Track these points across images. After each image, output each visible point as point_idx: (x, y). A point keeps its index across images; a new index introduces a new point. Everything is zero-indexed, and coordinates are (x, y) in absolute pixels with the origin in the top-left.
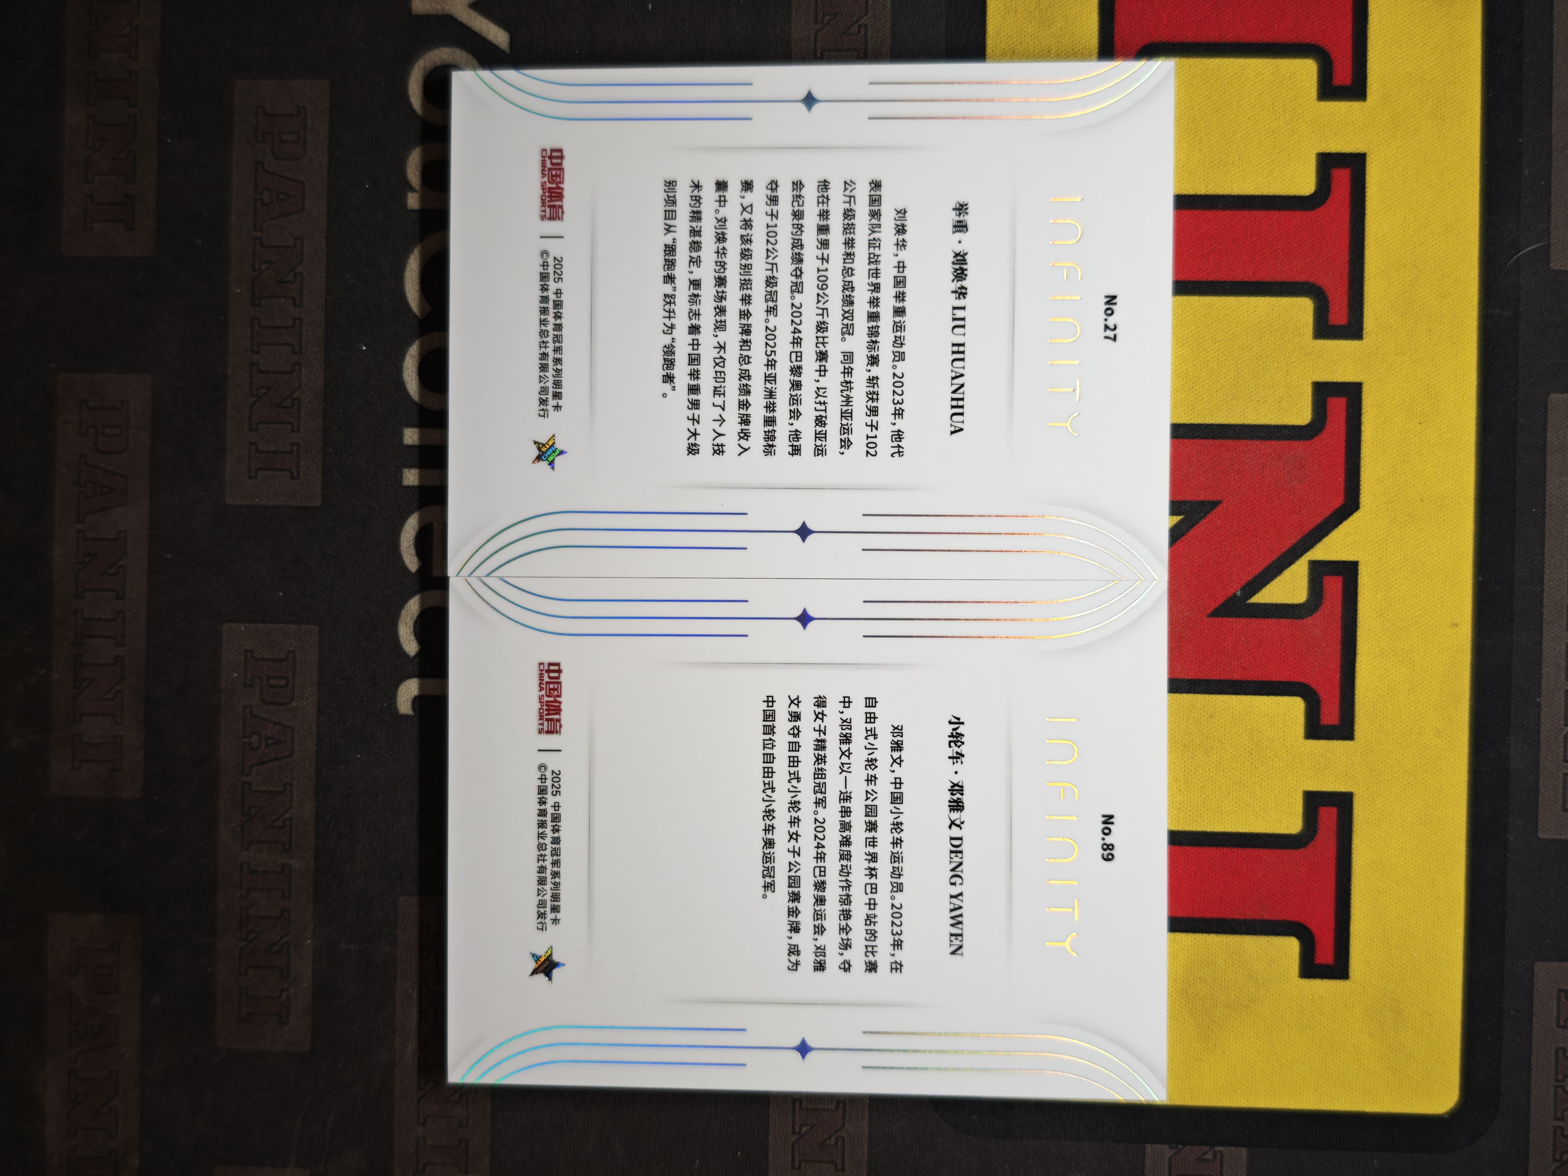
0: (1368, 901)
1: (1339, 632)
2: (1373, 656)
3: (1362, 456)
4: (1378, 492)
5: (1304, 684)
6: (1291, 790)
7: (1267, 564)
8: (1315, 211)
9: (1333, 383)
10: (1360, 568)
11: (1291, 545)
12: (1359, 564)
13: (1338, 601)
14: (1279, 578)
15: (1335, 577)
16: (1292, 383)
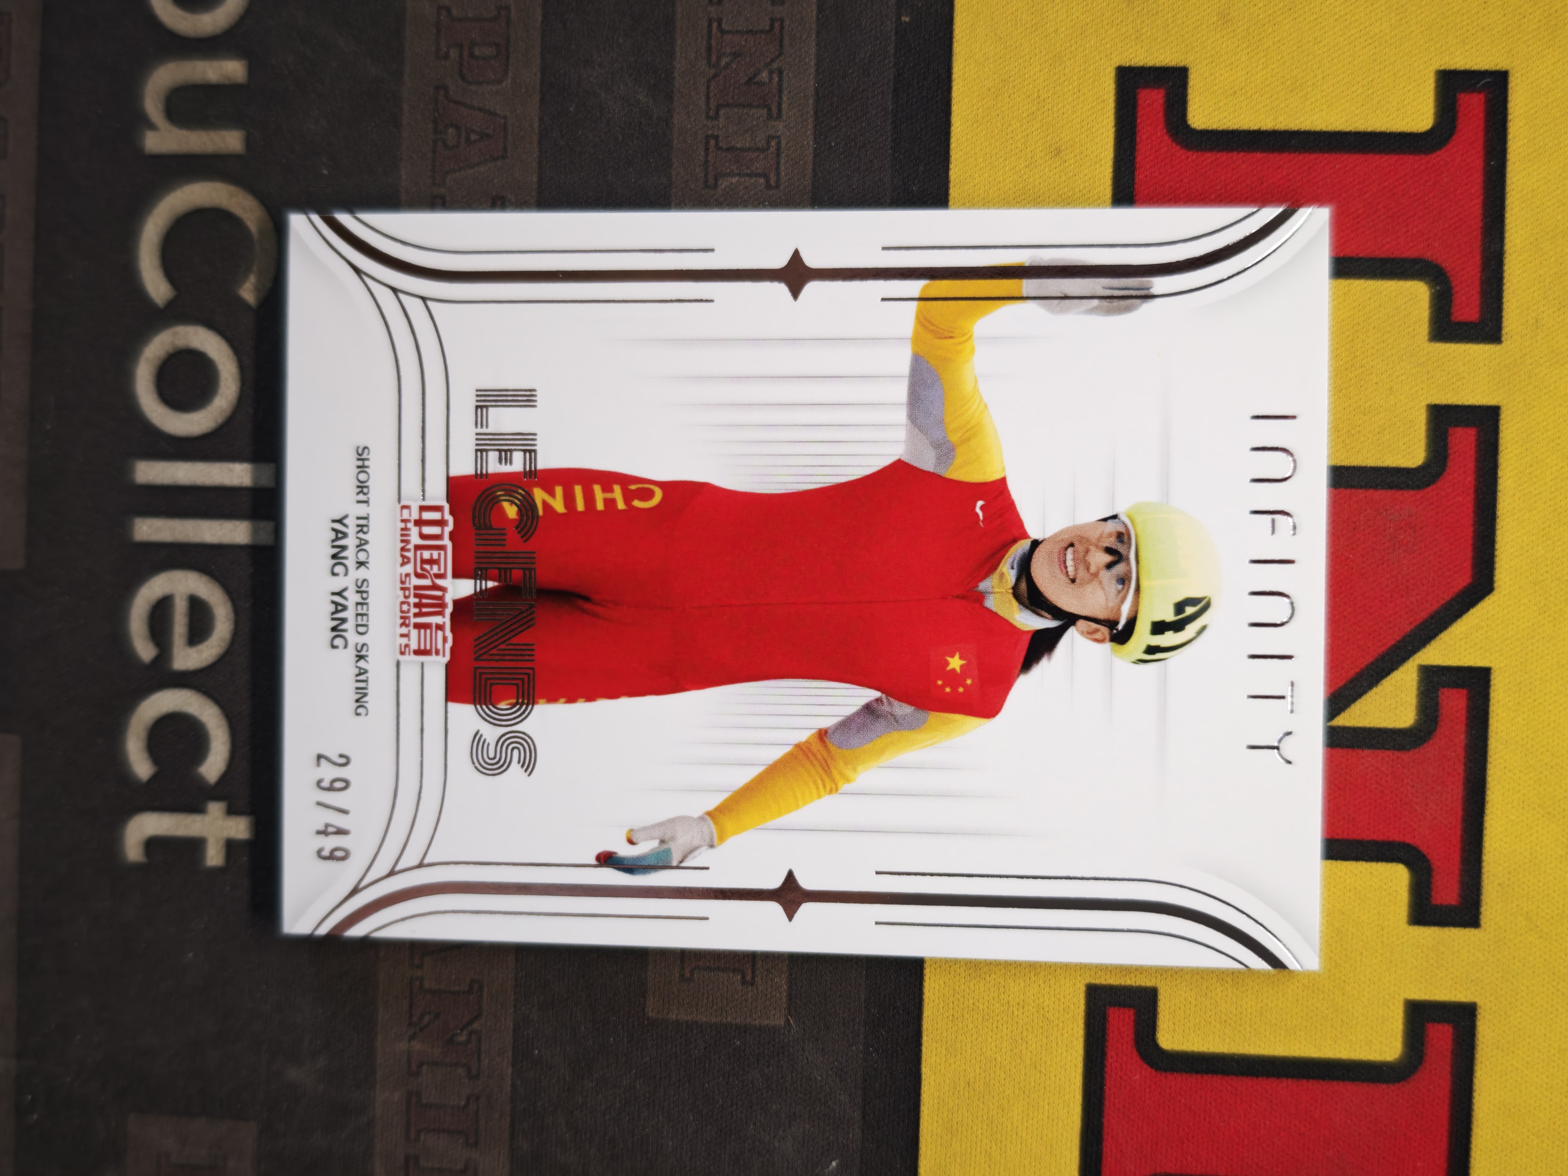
0: (1495, 1160)
1: (1461, 768)
2: (1509, 805)
3: (1499, 513)
4: (1521, 568)
5: (1409, 845)
6: (1387, 997)
7: (1358, 670)
8: (1434, 155)
9: (1457, 407)
10: (1492, 677)
11: (1393, 642)
12: (1492, 671)
13: (1461, 727)
14: (1375, 690)
15: (1455, 691)
16: (1397, 405)
